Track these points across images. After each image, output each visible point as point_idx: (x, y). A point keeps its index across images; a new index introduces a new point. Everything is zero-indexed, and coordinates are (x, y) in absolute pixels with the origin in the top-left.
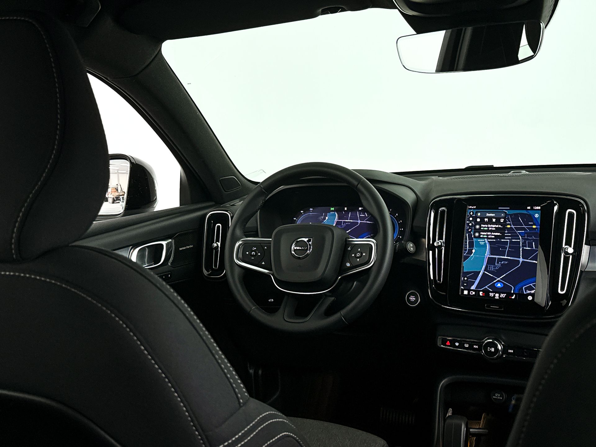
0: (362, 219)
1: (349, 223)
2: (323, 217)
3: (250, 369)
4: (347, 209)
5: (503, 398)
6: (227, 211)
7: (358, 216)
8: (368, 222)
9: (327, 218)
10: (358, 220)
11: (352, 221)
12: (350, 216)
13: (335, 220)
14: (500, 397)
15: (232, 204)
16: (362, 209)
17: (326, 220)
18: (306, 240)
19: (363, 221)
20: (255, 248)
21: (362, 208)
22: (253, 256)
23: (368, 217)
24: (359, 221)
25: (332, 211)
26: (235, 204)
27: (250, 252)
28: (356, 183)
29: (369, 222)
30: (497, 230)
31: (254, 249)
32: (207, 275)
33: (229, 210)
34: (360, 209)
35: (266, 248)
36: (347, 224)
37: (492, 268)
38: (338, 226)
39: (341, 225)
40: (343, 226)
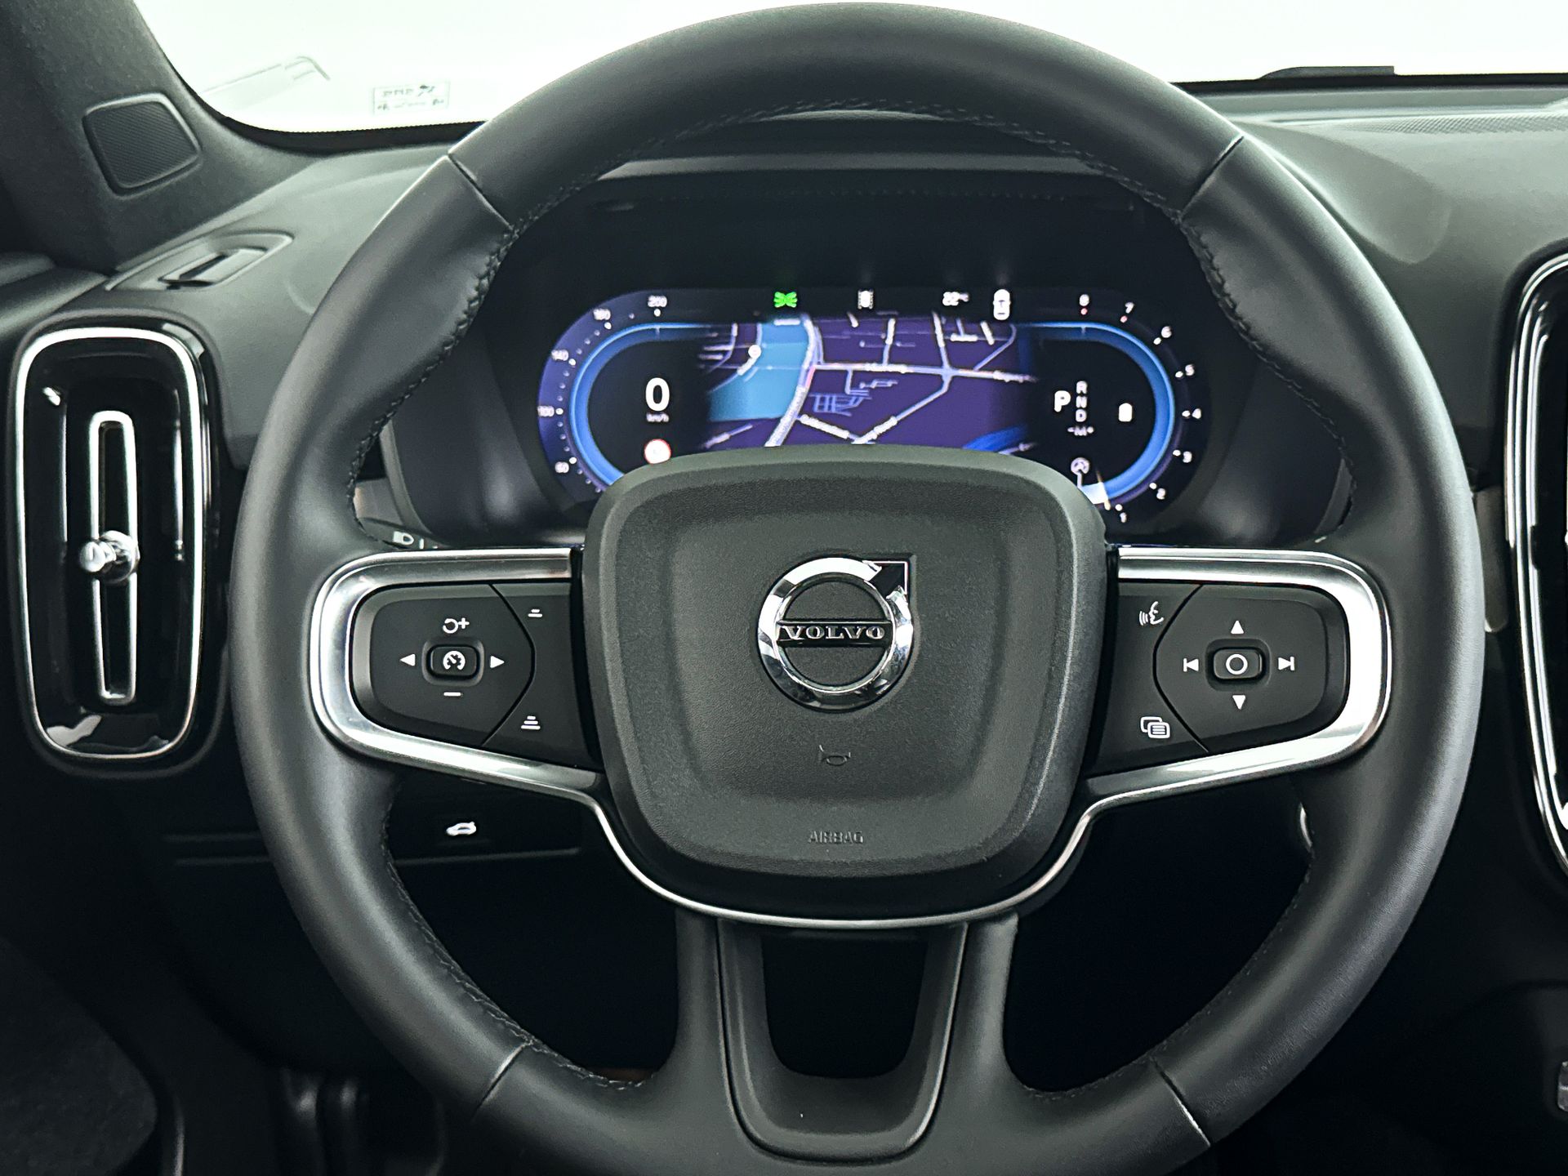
0: (961, 356)
1: (889, 384)
2: (730, 348)
4: (875, 300)
6: (154, 325)
7: (941, 344)
8: (998, 375)
9: (754, 351)
10: (940, 365)
11: (903, 369)
12: (889, 341)
13: (806, 366)
15: (175, 276)
16: (960, 301)
17: (751, 362)
19: (971, 368)
20: (464, 623)
21: (965, 297)
22: (453, 676)
23: (997, 345)
24: (947, 372)
25: (786, 311)
26: (200, 277)
27: (426, 648)
29: (1008, 378)
31: (450, 626)
32: (67, 748)
33: (174, 318)
34: (951, 299)
35: (535, 614)
36: (874, 385)
38: (823, 400)
39: (843, 392)
40: (856, 394)
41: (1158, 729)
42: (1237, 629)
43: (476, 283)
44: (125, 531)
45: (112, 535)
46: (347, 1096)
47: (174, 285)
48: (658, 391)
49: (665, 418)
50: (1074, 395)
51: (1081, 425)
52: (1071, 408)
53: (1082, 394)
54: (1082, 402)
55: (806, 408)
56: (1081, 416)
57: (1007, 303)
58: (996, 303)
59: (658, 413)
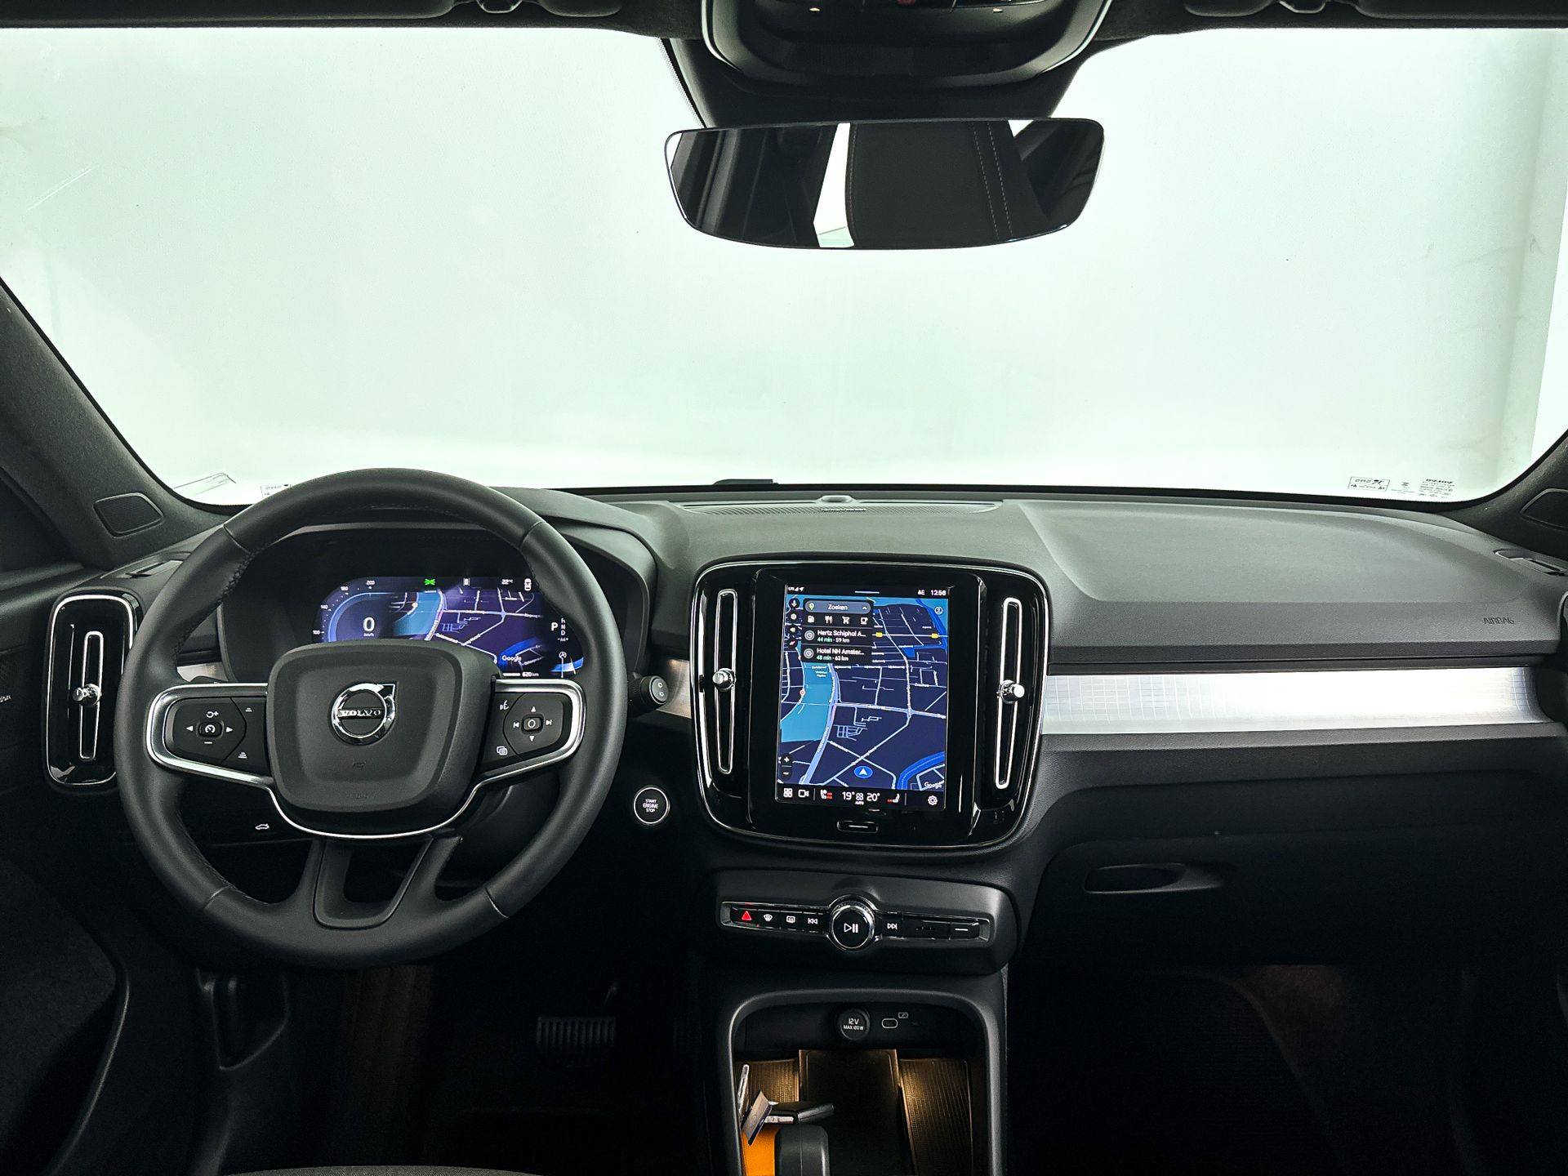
0: (509, 607)
1: (477, 619)
2: (404, 603)
3: (204, 982)
4: (471, 582)
5: (865, 1028)
6: (119, 594)
7: (501, 601)
8: (526, 615)
9: (415, 605)
10: (501, 611)
11: (483, 612)
12: (477, 600)
13: (439, 611)
14: (859, 1025)
15: (135, 572)
16: (509, 583)
17: (414, 609)
18: (376, 688)
19: (514, 612)
20: (216, 714)
21: (511, 581)
22: (210, 735)
23: (526, 602)
24: (503, 614)
25: (430, 587)
26: (146, 573)
27: (198, 724)
28: (520, 531)
29: (531, 616)
30: (854, 642)
31: (210, 715)
32: (59, 779)
33: (129, 591)
34: (505, 582)
35: (249, 710)
36: (470, 619)
37: (846, 733)
38: (446, 626)
39: (456, 622)
40: (462, 624)
41: (503, 751)
42: (534, 710)
43: (233, 575)
44: (97, 684)
45: (92, 685)
46: (232, 985)
47: (135, 576)
48: (369, 622)
49: (372, 634)
50: (560, 624)
51: (563, 637)
52: (558, 630)
53: (563, 624)
54: (563, 627)
55: (439, 630)
56: (563, 633)
57: (530, 584)
58: (526, 584)
59: (369, 633)
